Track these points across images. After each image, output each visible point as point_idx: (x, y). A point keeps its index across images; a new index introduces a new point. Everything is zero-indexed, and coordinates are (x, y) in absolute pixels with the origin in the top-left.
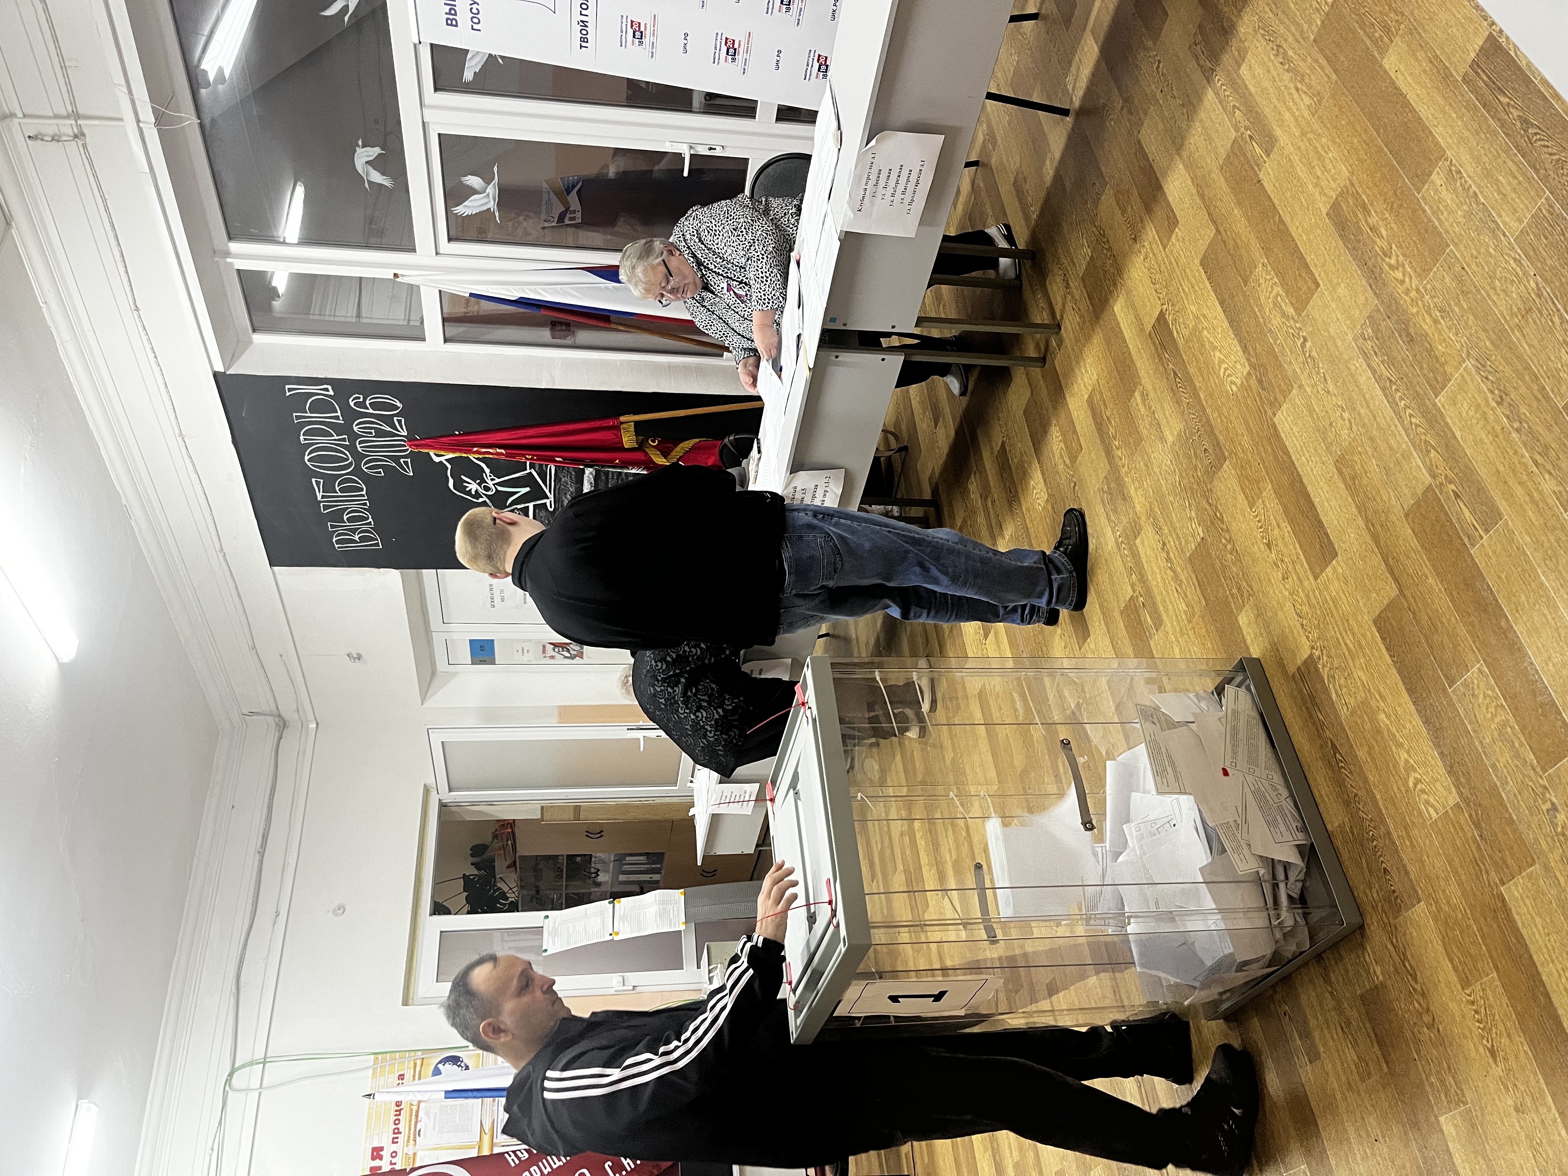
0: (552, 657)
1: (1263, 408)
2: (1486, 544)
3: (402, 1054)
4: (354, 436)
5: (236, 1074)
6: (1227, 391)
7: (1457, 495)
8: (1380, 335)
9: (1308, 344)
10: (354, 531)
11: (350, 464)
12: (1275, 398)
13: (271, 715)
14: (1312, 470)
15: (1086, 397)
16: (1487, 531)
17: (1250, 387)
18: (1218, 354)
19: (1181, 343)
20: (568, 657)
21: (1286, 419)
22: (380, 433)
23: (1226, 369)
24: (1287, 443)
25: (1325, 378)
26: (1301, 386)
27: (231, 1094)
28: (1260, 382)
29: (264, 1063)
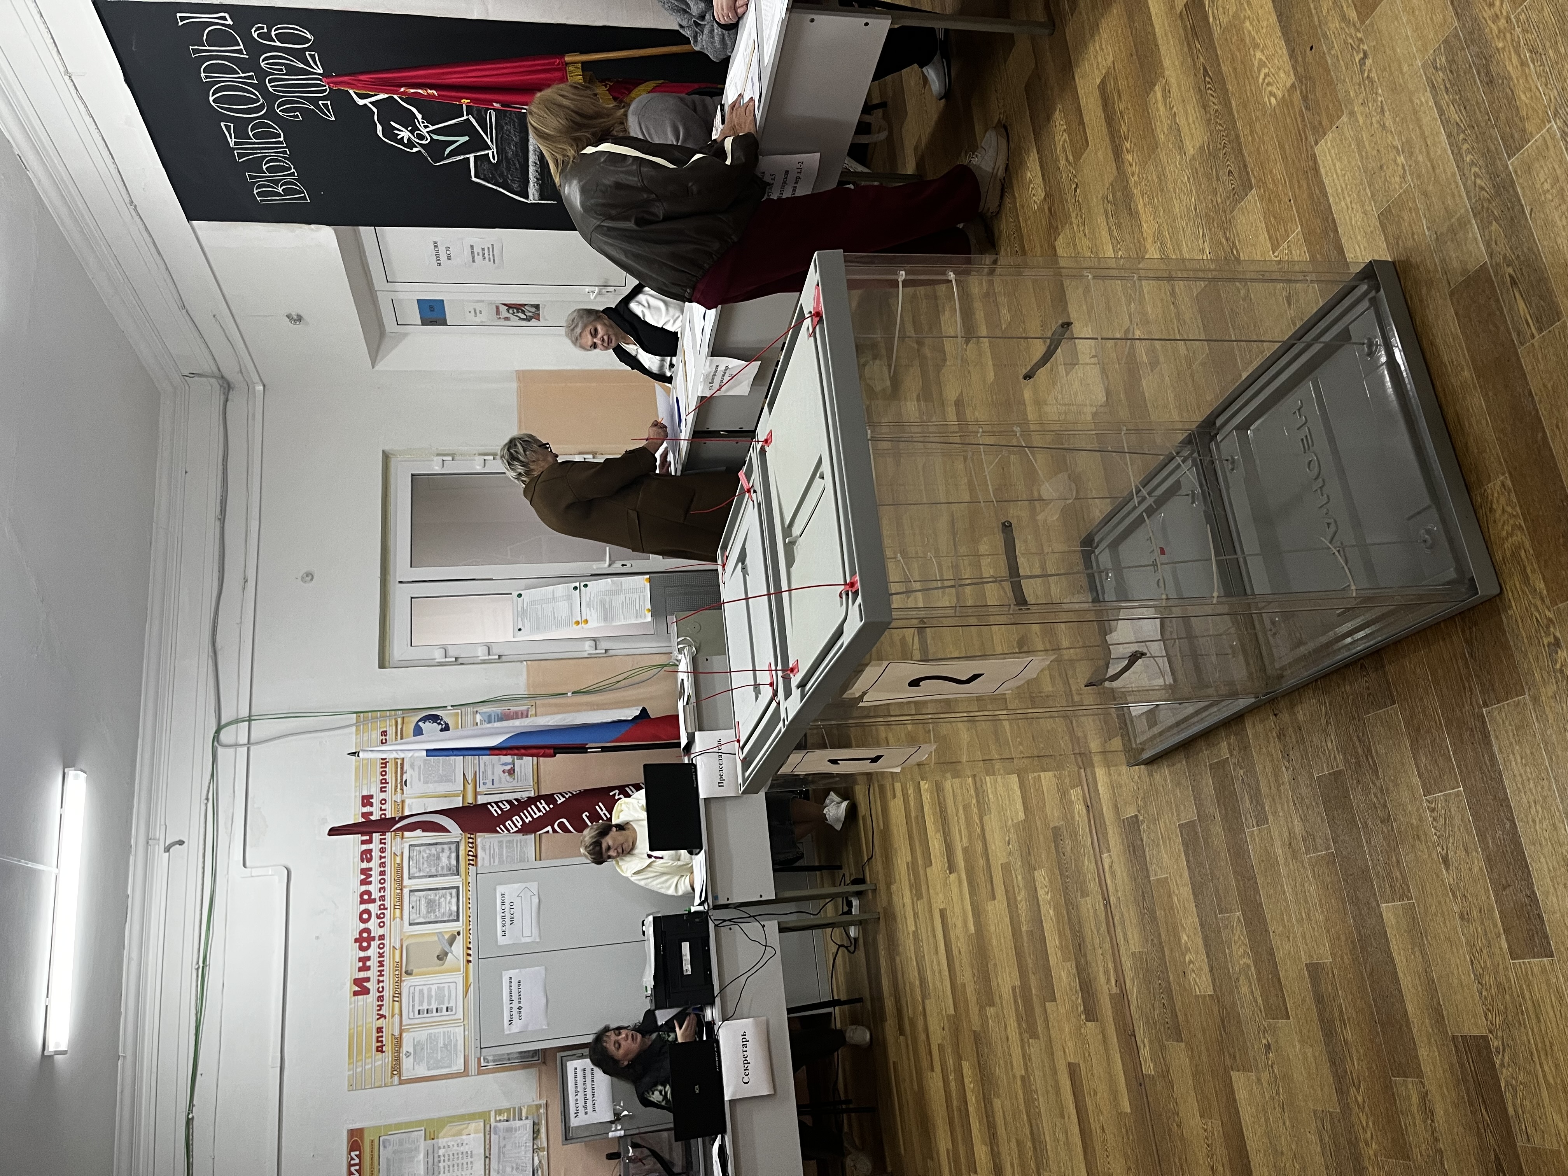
0: (507, 319)
1: (1305, 132)
2: (1536, 345)
3: (383, 713)
4: (262, 74)
5: (223, 732)
6: (1265, 103)
7: (1514, 282)
8: (1454, 67)
9: (1369, 62)
10: (276, 182)
11: (261, 107)
12: (1320, 123)
13: (214, 377)
14: (1351, 219)
15: (1098, 81)
16: (1540, 330)
17: (1292, 102)
18: (1259, 55)
19: (1217, 32)
20: (524, 319)
21: (1330, 152)
22: (292, 70)
23: (1266, 75)
24: (1326, 182)
25: (1382, 108)
26: (1352, 114)
27: (220, 750)
28: (1305, 99)
29: (250, 721)
